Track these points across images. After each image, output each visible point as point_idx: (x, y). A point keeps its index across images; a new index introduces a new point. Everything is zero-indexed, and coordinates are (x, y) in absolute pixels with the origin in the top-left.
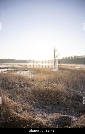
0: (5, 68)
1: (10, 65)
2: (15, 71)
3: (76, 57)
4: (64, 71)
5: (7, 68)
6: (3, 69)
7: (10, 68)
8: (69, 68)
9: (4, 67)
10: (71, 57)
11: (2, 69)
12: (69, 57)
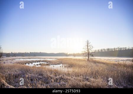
0: (38, 61)
1: (42, 58)
2: (48, 64)
3: (109, 49)
4: (99, 64)
5: (39, 61)
6: (36, 62)
7: (43, 61)
8: (104, 62)
9: (36, 61)
10: (104, 50)
11: (34, 62)
12: (102, 50)
